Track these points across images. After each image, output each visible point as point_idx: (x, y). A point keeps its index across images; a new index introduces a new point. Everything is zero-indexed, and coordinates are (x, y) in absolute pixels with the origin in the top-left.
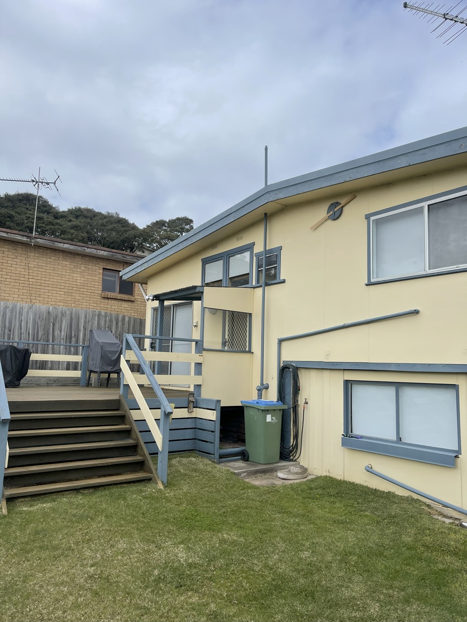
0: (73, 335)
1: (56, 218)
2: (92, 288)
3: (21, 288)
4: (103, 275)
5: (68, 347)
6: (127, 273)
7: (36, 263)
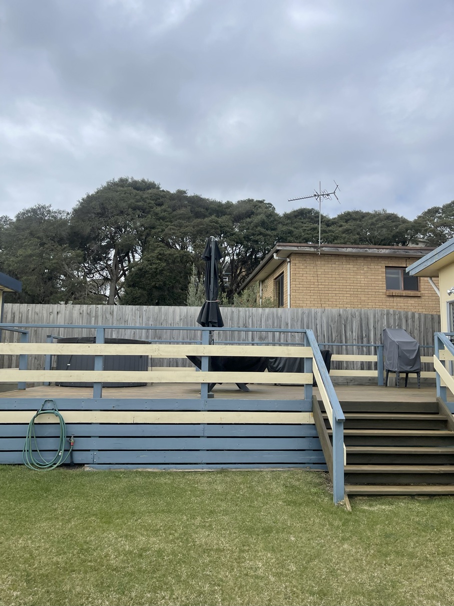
0: (364, 335)
1: (328, 225)
2: (376, 288)
3: (313, 294)
4: (386, 273)
5: (360, 347)
6: (413, 268)
7: (323, 270)
